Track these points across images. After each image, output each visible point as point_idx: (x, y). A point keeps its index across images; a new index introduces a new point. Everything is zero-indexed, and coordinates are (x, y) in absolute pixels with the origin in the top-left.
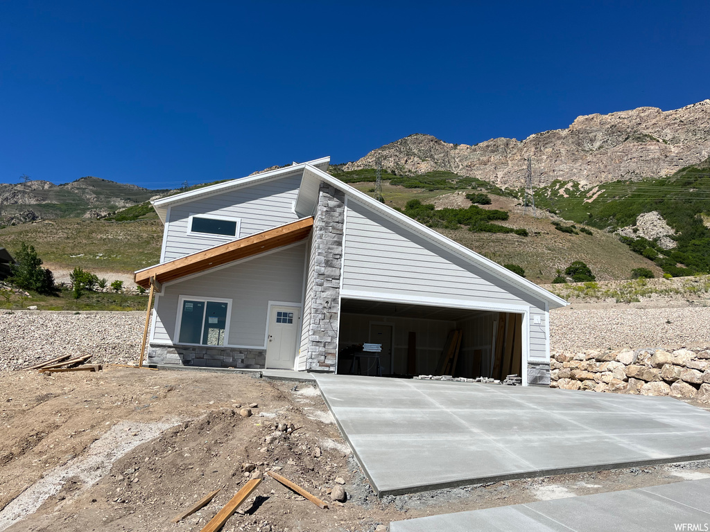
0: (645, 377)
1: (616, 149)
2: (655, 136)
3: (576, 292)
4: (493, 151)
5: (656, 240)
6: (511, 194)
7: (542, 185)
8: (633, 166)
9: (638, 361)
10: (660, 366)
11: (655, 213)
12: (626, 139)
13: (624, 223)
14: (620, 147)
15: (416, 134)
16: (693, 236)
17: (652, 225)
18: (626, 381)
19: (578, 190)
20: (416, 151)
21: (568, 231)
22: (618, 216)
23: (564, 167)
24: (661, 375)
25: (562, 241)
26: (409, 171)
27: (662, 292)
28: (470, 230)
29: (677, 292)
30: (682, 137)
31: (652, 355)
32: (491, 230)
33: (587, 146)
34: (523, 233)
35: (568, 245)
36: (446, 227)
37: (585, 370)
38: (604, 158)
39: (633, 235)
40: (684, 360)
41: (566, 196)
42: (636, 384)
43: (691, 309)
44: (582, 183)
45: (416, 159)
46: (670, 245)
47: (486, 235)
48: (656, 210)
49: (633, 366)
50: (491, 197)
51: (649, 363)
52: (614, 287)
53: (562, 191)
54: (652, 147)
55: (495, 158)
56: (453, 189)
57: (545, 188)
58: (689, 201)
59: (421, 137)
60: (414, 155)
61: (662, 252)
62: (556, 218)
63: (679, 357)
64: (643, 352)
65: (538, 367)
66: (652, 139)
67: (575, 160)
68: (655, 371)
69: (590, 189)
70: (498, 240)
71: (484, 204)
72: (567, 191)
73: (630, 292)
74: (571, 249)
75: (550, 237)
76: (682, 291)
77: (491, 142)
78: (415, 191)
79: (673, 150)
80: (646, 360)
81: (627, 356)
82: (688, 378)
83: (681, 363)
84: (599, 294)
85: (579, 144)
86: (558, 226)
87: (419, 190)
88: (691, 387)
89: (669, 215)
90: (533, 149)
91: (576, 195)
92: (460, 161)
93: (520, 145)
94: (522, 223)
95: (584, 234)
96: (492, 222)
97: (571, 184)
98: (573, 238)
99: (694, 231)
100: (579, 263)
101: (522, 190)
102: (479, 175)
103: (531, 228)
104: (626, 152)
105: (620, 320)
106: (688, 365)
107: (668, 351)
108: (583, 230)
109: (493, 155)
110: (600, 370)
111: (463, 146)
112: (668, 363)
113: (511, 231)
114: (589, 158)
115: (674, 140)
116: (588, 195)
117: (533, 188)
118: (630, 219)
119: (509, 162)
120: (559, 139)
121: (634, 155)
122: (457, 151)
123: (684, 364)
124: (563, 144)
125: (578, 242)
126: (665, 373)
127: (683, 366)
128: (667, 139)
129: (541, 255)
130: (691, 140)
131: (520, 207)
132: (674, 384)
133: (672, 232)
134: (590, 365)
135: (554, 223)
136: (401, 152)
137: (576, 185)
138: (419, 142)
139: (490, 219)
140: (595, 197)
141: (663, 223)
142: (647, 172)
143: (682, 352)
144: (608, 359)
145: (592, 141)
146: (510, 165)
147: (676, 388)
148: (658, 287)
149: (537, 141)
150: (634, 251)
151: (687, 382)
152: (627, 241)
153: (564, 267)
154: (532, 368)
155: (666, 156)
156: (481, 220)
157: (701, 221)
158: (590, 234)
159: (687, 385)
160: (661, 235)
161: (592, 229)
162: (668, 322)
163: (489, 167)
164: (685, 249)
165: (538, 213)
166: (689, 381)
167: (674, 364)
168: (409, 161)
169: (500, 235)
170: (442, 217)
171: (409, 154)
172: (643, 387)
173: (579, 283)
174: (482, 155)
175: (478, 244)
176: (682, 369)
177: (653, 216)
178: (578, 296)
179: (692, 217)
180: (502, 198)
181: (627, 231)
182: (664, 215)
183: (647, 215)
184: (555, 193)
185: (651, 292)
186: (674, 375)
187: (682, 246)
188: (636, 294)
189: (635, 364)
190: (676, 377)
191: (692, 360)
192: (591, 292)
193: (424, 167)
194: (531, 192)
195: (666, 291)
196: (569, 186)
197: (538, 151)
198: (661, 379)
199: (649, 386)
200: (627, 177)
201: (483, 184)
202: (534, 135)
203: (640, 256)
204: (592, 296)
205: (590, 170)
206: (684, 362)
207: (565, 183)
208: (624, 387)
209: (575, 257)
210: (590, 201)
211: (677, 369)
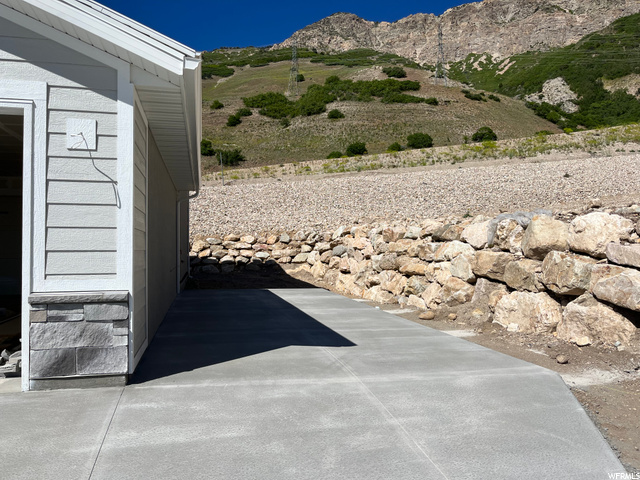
0: (507, 277)
1: (527, 20)
2: (562, 6)
3: (473, 153)
4: (412, 28)
5: (559, 105)
6: (428, 68)
7: (458, 60)
8: (542, 37)
9: (496, 243)
10: (539, 254)
11: (560, 79)
12: (536, 10)
13: (530, 91)
14: (531, 18)
15: (339, 13)
16: (593, 100)
17: (557, 91)
18: (472, 282)
19: (491, 62)
20: (338, 30)
21: (477, 98)
22: (526, 84)
23: (479, 40)
24: (542, 276)
25: (471, 108)
26: (333, 50)
27: (561, 147)
28: (382, 102)
29: (577, 147)
30: (587, 7)
31: (525, 228)
32: (402, 101)
33: (500, 18)
34: (434, 102)
35: (476, 112)
36: (360, 100)
37: (416, 256)
38: (516, 31)
39: (539, 102)
40: (600, 239)
41: (479, 69)
42: (487, 294)
43: (593, 159)
44: (495, 55)
45: (339, 38)
46: (572, 109)
47: (396, 106)
48: (561, 76)
49: (487, 254)
50: (407, 70)
51: (518, 245)
52: (512, 145)
53: (476, 65)
54: (559, 18)
55: (414, 35)
56: (370, 63)
57: (460, 62)
58: (591, 66)
59: (343, 16)
60: (337, 34)
61: (565, 115)
62: (467, 88)
63: (588, 233)
64: (506, 223)
65: (75, 315)
66: (559, 9)
67: (488, 33)
68: (528, 265)
69: (502, 61)
70: (409, 110)
71: (400, 77)
72: (481, 63)
73: (529, 150)
74: (478, 116)
75: (459, 105)
76: (583, 145)
77: (410, 18)
78: (335, 69)
79: (578, 19)
80: (511, 240)
81: (478, 231)
82: (612, 293)
83: (592, 247)
84: (497, 153)
85: (492, 17)
86: (467, 94)
87: (339, 67)
88: (618, 318)
89: (572, 81)
90: (450, 24)
91: (489, 67)
92: (381, 38)
93: (438, 20)
94: (432, 92)
95: (492, 101)
96: (404, 93)
97: (484, 57)
98: (481, 105)
99: (594, 95)
100: (486, 128)
101: (439, 66)
102: (399, 52)
103: (441, 97)
104: (535, 24)
105: (511, 177)
106: (612, 255)
107: (560, 217)
108: (491, 97)
109: (411, 31)
110: (435, 258)
111: (383, 24)
112: (558, 248)
113: (422, 100)
114: (502, 31)
115: (580, 11)
116: (500, 67)
117: (450, 63)
118: (536, 86)
119: (428, 38)
120: (474, 12)
121: (543, 26)
122: (378, 29)
123: (600, 251)
124: (478, 17)
125: (486, 109)
126: (550, 273)
127: (599, 257)
128: (573, 9)
129: (450, 123)
130: (595, 10)
131: (434, 79)
132: (572, 306)
133: (574, 96)
134: (422, 248)
135: (464, 92)
136: (324, 32)
137: (489, 58)
138: (341, 21)
139: (402, 89)
140: (506, 68)
141: (567, 88)
142: (554, 42)
143: (596, 219)
144: (449, 236)
145: (505, 13)
146: (428, 41)
147: (575, 317)
148: (558, 143)
149: (453, 16)
150: (539, 115)
151: (607, 303)
152: (532, 106)
153: (471, 133)
154: (49, 319)
155: (572, 26)
156: (394, 90)
157: (602, 85)
158: (498, 100)
159: (607, 310)
160: (564, 100)
161: (500, 96)
162: (567, 176)
163: (409, 44)
164: (585, 112)
165: (450, 83)
166: (615, 301)
167: (573, 250)
168: (332, 41)
169: (411, 106)
170: (356, 90)
171: (332, 33)
172: (500, 303)
173: (477, 144)
174: (401, 32)
175: (389, 115)
176: (596, 266)
177: (557, 82)
178: (475, 157)
179: (593, 81)
180: (417, 71)
181: (534, 97)
182: (568, 81)
183: (552, 81)
184: (470, 66)
185: (551, 148)
186: (572, 280)
187: (583, 110)
188: (535, 151)
189: (490, 247)
190: (579, 285)
191: (624, 240)
192: (489, 152)
193: (347, 46)
194: (448, 67)
195: (566, 146)
196: (483, 59)
197: (455, 25)
198: (540, 286)
199: (514, 302)
200: (536, 48)
201: (402, 60)
202: (450, 10)
203: (544, 120)
204: (490, 156)
205: (502, 42)
206: (599, 246)
207: (479, 56)
208: (467, 296)
209: (482, 123)
210: (501, 73)
211: (580, 264)
